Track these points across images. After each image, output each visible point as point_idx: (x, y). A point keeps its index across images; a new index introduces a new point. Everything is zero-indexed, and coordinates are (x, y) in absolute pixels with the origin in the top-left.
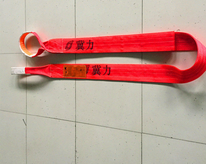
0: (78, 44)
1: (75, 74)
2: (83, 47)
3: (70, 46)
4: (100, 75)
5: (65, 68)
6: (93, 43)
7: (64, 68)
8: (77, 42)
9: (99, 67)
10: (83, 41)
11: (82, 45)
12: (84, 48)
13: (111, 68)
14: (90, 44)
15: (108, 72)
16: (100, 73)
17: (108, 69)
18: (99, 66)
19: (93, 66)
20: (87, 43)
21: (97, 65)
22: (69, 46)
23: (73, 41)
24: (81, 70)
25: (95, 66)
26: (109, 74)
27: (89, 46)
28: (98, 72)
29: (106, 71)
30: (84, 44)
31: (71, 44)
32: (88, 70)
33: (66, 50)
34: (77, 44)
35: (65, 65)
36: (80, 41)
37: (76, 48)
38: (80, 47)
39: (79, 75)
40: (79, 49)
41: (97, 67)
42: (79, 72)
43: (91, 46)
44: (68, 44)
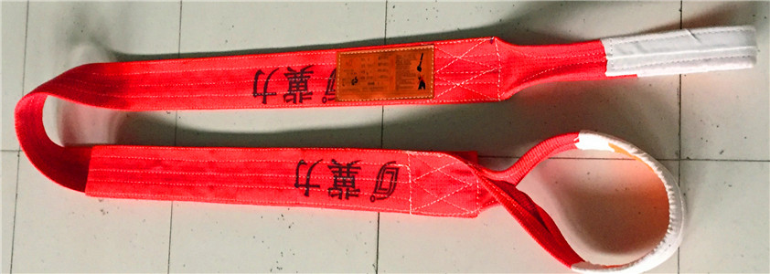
1: (379, 64)
3: (382, 178)
4: (289, 68)
5: (422, 85)
6: (297, 185)
8: (357, 196)
9: (288, 98)
10: (333, 196)
11: (336, 181)
12: (330, 167)
13: (249, 94)
14: (308, 180)
15: (262, 80)
16: (286, 75)
17: (260, 91)
18: (288, 101)
19: (310, 98)
20: (318, 186)
21: (295, 103)
22: (387, 180)
23: (373, 199)
24: (355, 81)
25: (301, 102)
26: (260, 72)
27: (309, 174)
28: (296, 77)
29: (267, 83)
31: (380, 189)
32: (331, 85)
33: (395, 162)
34: (357, 185)
35: (424, 98)
36: (343, 197)
37: (360, 168)
38: (346, 175)
39: (363, 63)
40: (348, 164)
41: (295, 95)
42: (365, 75)
43: (303, 175)
44: (390, 191)
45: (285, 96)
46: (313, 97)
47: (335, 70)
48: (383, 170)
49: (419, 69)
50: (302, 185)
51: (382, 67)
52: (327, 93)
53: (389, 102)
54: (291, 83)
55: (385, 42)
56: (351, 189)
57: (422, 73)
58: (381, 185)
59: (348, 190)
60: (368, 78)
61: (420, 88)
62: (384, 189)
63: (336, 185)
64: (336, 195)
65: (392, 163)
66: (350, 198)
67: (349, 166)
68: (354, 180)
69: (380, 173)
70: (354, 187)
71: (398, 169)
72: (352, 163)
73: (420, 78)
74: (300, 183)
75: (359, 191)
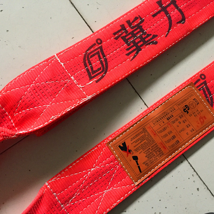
0: (123, 38)
2: (148, 35)
5: (124, 148)
6: (174, 2)
7: (117, 153)
8: (115, 34)
11: (142, 30)
12: (155, 36)
14: (167, 13)
20: (154, 15)
22: (96, 63)
24: (186, 109)
27: (169, 18)
31: (98, 53)
32: (207, 92)
33: (97, 82)
34: (122, 41)
36: (126, 25)
37: (128, 54)
38: (137, 41)
44: (87, 59)
47: (212, 106)
48: (105, 68)
49: (135, 158)
50: (168, 5)
51: (170, 137)
52: (205, 83)
56: (124, 34)
57: (131, 156)
58: (99, 56)
59: (126, 32)
61: (124, 144)
62: (94, 55)
64: (133, 22)
65: (100, 79)
66: (120, 28)
67: (139, 49)
68: (127, 43)
69: (107, 64)
72: (137, 53)
73: (130, 151)
74: (172, 6)
75: (116, 38)
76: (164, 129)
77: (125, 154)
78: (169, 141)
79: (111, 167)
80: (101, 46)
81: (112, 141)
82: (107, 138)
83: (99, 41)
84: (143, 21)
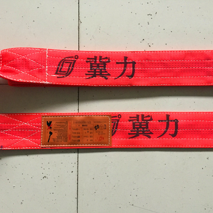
1: (79, 137)
2: (106, 72)
3: (69, 69)
4: (150, 137)
5: (49, 124)
6: (134, 63)
7: (43, 124)
8: (88, 59)
9: (149, 118)
10: (106, 58)
11: (105, 67)
12: (109, 75)
13: (181, 122)
14: (125, 66)
15: (172, 130)
16: (151, 133)
17: (172, 124)
18: (149, 116)
19: (130, 117)
20: (117, 63)
21: (143, 115)
22: (66, 67)
23: (77, 57)
24: (97, 127)
25: (138, 116)
26: (174, 135)
27: (124, 70)
28: (143, 131)
29: (167, 129)
30: (108, 65)
32: (115, 126)
33: (58, 77)
34: (89, 65)
35: (48, 116)
36: (98, 58)
37: (86, 74)
38: (97, 70)
39: (91, 138)
40: (95, 77)
41: (143, 120)
42: (90, 131)
43: (129, 69)
44: (62, 62)
45: (151, 119)
46: (129, 119)
47: (113, 135)
48: (68, 73)
49: (51, 133)
50: (129, 63)
51: (77, 135)
52: (118, 121)
53: (73, 115)
54: (147, 128)
55: (78, 150)
56: (93, 62)
57: (49, 130)
58: (70, 65)
59: (96, 62)
60: (88, 129)
61: (51, 122)
62: (68, 63)
63: (105, 64)
64: (104, 59)
65: (61, 77)
66: (93, 57)
67: (95, 75)
68: (91, 68)
69: (71, 72)
70: (91, 64)
71: (56, 74)
72: (92, 77)
73: (51, 128)
74: (131, 64)
75: (87, 62)
76: (77, 129)
77: (47, 127)
78: (75, 137)
79: (35, 129)
80: (76, 60)
81: (46, 116)
82: (45, 113)
83: (76, 57)
84: (109, 62)
